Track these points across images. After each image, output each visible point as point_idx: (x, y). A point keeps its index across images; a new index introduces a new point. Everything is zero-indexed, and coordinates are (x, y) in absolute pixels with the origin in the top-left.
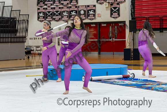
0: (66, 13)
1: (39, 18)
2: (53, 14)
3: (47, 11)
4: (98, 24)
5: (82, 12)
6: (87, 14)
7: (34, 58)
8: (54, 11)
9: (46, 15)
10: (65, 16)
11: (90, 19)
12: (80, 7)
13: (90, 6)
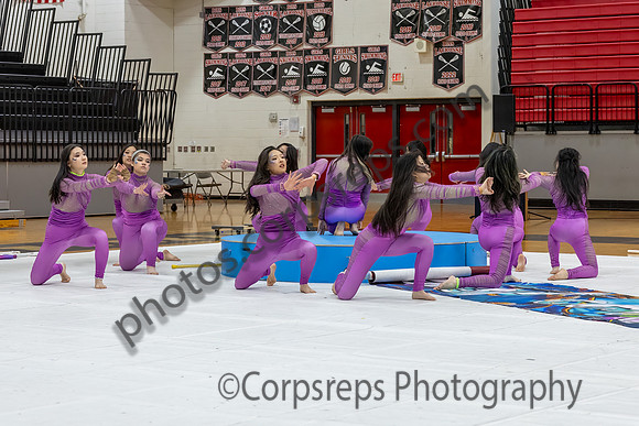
1: (207, 85)
4: (395, 104)
5: (345, 68)
7: (190, 208)
9: (231, 77)
11: (369, 90)
12: (338, 51)
13: (369, 49)
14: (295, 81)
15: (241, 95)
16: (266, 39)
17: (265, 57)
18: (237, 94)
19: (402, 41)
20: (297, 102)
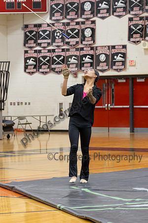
0: (74, 59)
1: (26, 67)
2: (51, 61)
3: (40, 56)
4: (130, 78)
5: (103, 58)
6: (111, 61)
8: (54, 55)
9: (39, 63)
10: (72, 64)
11: (116, 70)
12: (98, 48)
13: (116, 47)
14: (75, 65)
15: (44, 73)
16: (58, 42)
17: (58, 52)
18: (43, 73)
19: (134, 42)
20: (76, 77)
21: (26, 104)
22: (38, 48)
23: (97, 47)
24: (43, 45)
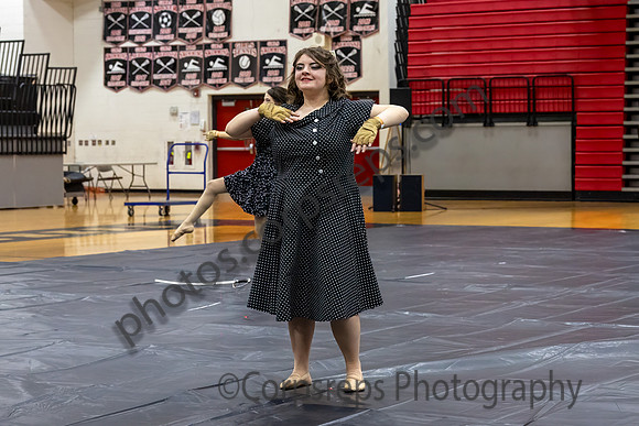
0: (193, 64)
1: (107, 78)
2: (153, 67)
3: (133, 58)
5: (245, 62)
7: (92, 202)
8: (157, 57)
9: (131, 71)
10: (189, 72)
12: (237, 45)
13: (268, 44)
14: (195, 75)
15: (141, 89)
16: (165, 33)
17: (166, 51)
18: (137, 88)
19: (300, 35)
20: (198, 96)
21: (107, 143)
22: (129, 44)
23: (234, 43)
24: (137, 39)
